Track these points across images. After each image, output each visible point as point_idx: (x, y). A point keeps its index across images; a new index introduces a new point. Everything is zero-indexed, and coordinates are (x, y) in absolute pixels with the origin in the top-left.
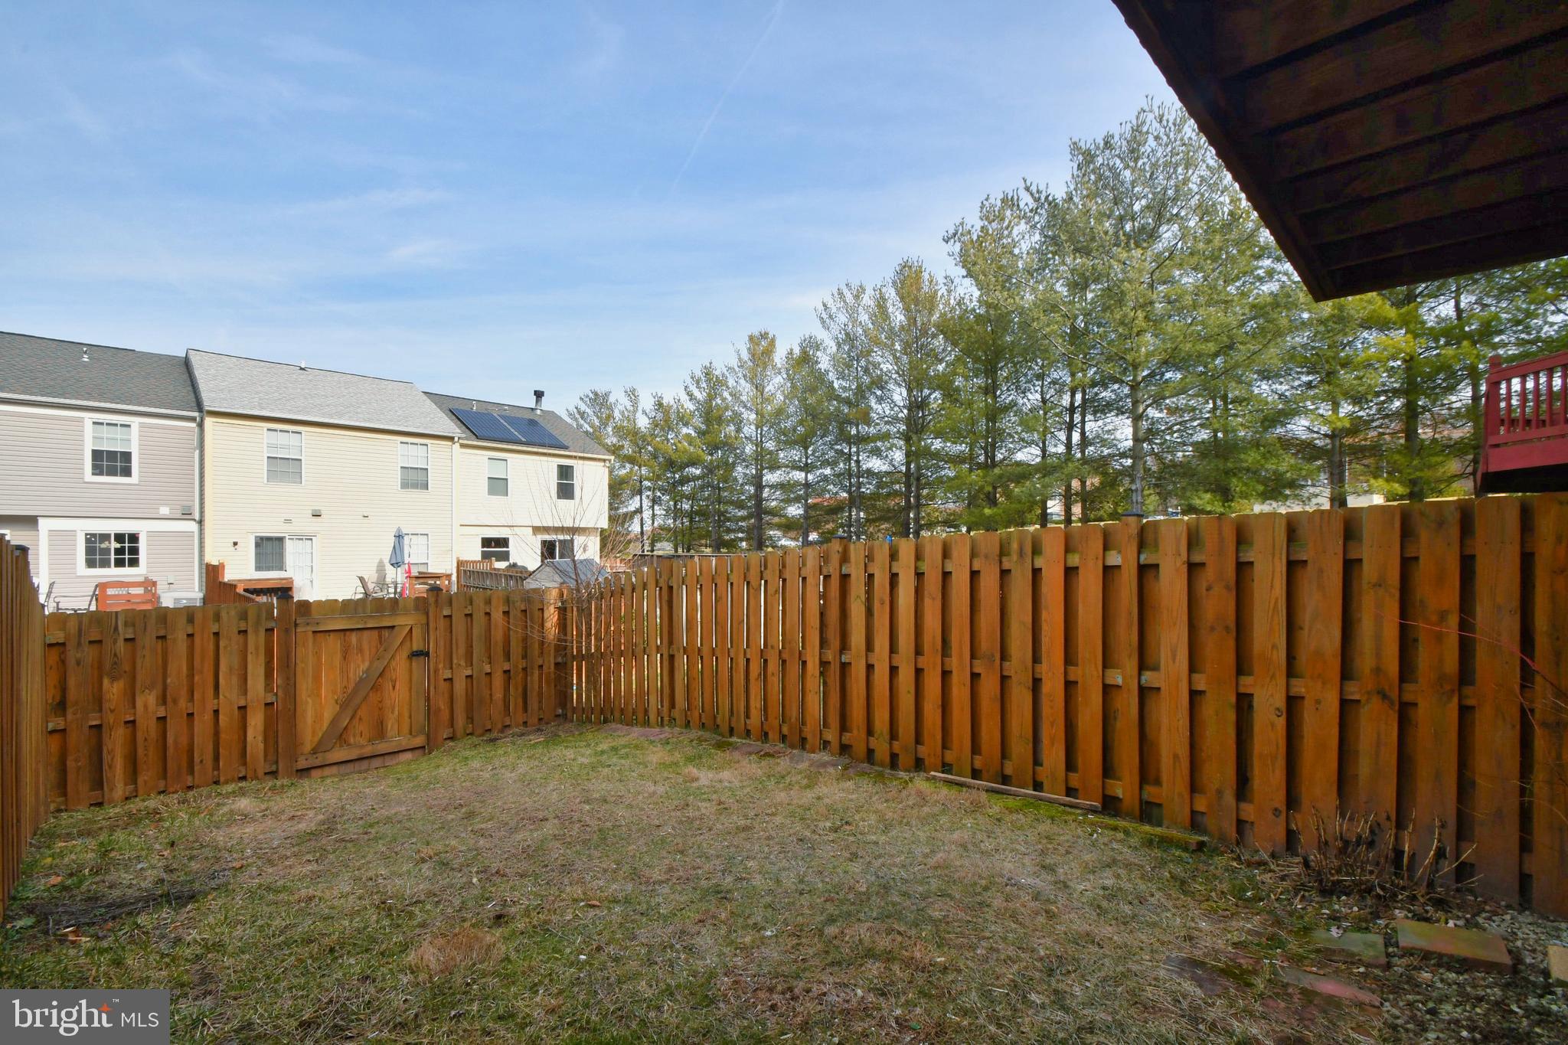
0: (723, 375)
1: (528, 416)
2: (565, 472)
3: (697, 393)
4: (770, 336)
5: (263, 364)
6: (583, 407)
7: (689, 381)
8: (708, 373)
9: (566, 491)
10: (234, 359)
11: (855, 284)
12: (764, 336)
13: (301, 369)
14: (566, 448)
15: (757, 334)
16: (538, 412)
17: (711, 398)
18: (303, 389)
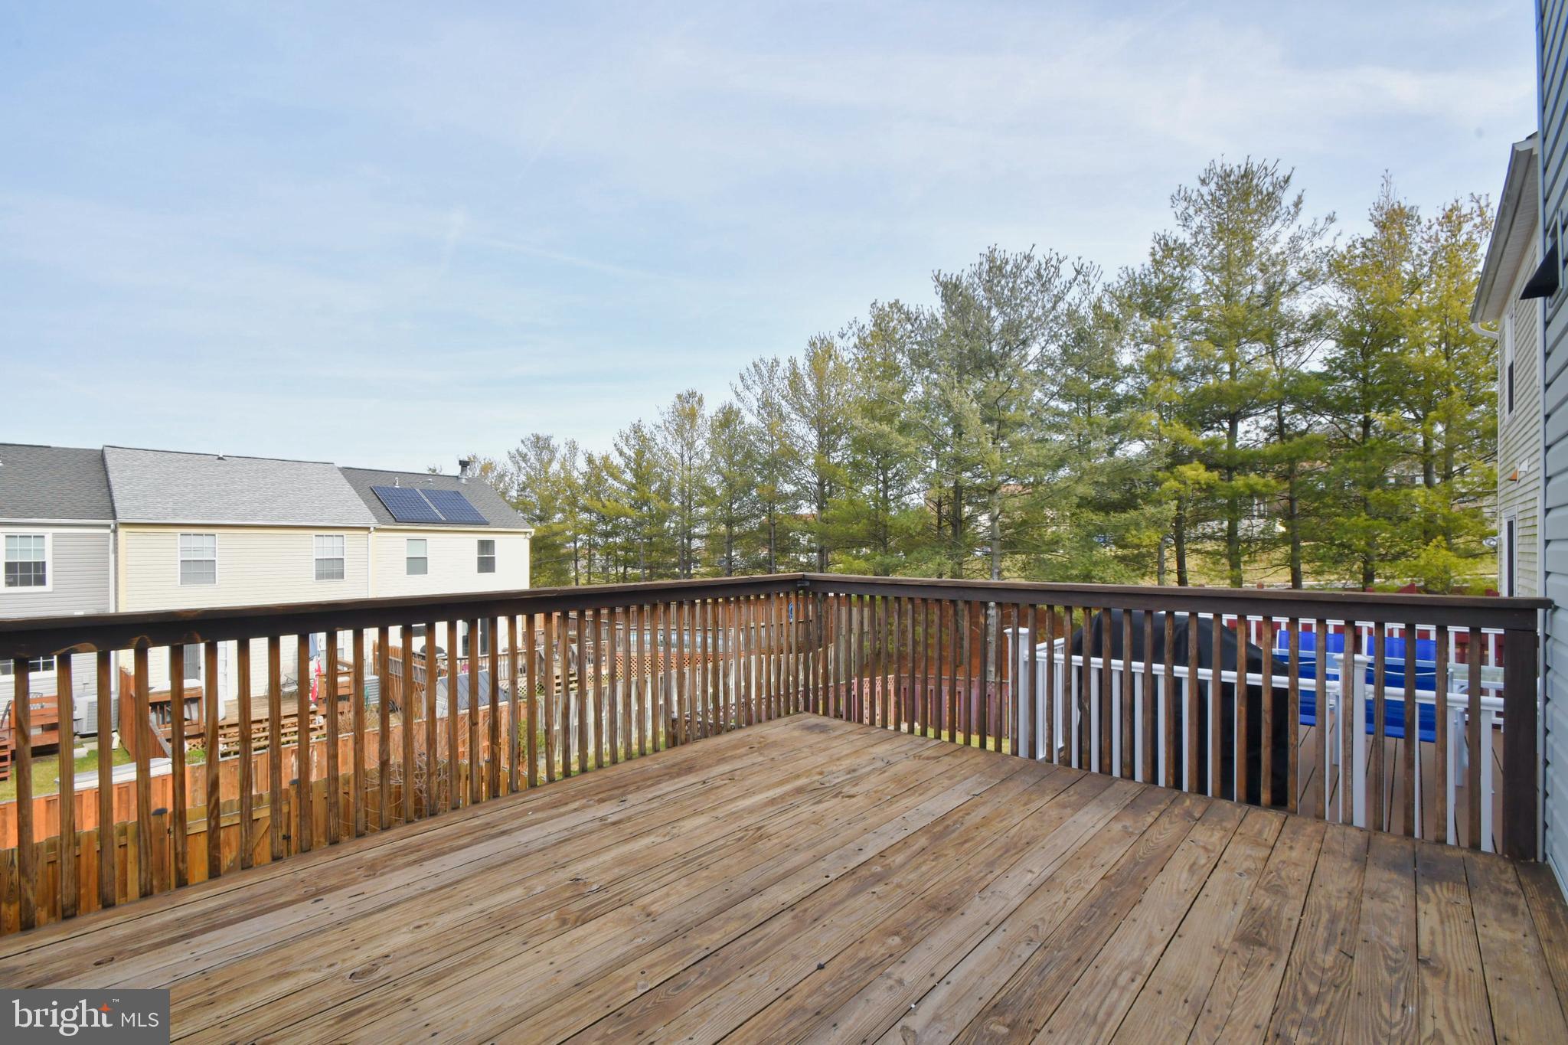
0: (651, 433)
1: (452, 487)
2: (486, 546)
3: (626, 450)
4: (698, 394)
5: (180, 456)
6: (524, 450)
7: (618, 439)
8: (637, 430)
9: (486, 564)
10: (151, 454)
11: (769, 360)
12: (692, 395)
13: (220, 458)
14: (486, 524)
15: (685, 393)
16: (464, 481)
17: (640, 454)
18: (218, 485)
